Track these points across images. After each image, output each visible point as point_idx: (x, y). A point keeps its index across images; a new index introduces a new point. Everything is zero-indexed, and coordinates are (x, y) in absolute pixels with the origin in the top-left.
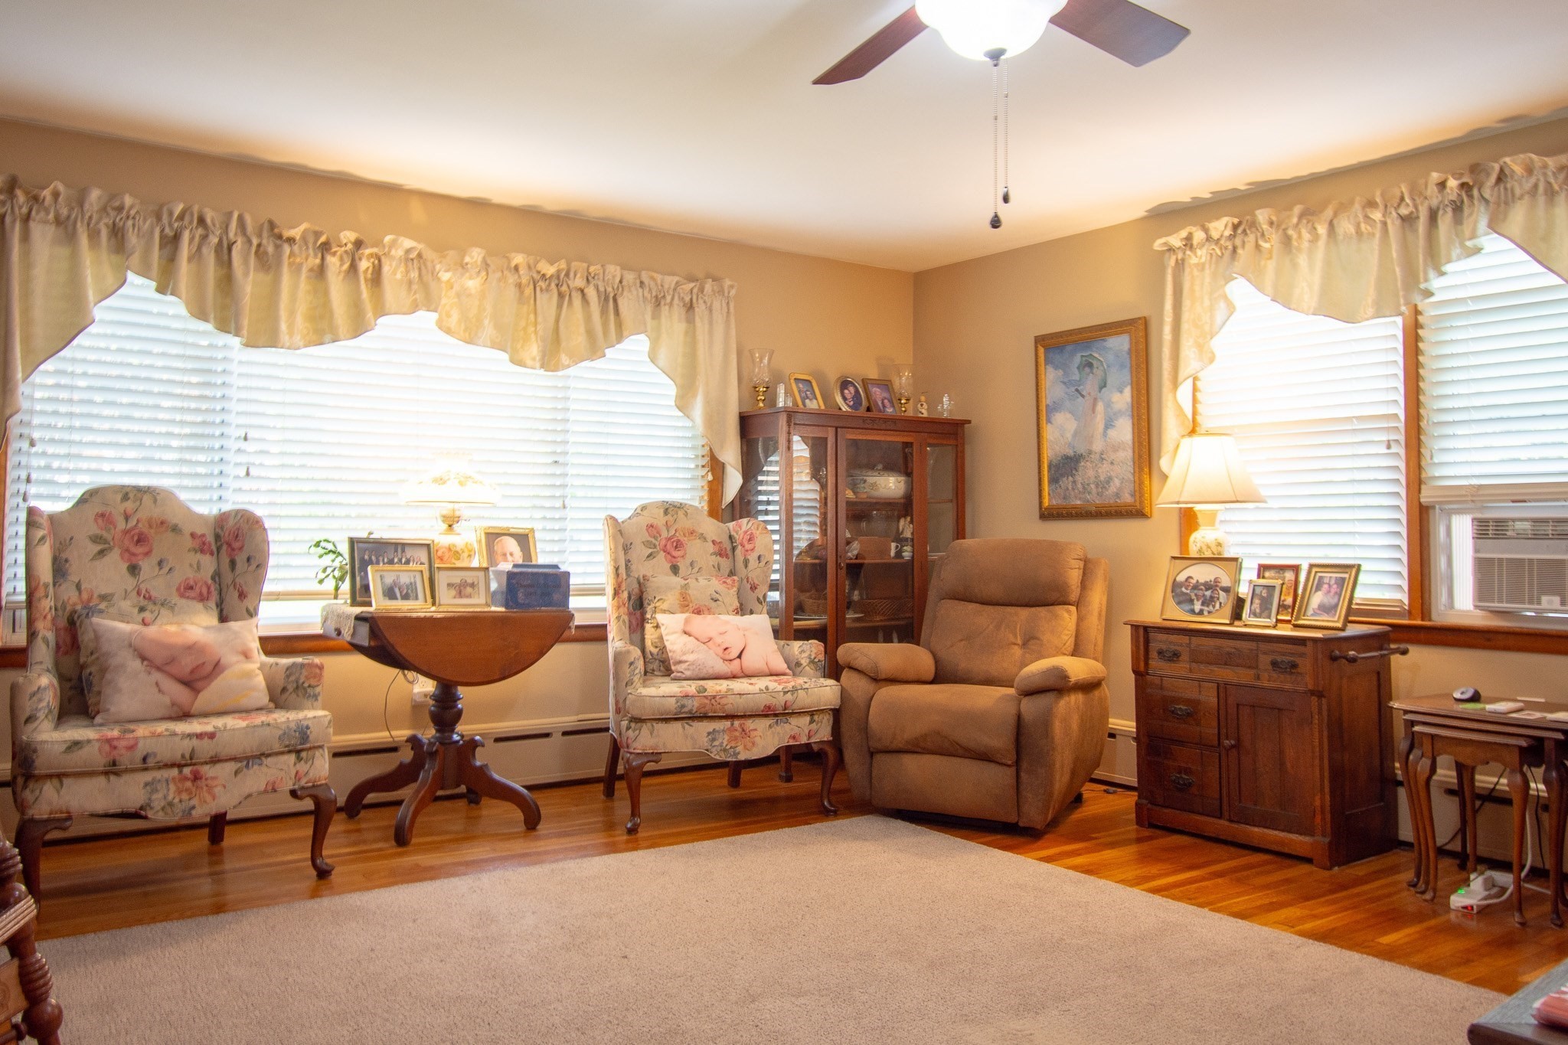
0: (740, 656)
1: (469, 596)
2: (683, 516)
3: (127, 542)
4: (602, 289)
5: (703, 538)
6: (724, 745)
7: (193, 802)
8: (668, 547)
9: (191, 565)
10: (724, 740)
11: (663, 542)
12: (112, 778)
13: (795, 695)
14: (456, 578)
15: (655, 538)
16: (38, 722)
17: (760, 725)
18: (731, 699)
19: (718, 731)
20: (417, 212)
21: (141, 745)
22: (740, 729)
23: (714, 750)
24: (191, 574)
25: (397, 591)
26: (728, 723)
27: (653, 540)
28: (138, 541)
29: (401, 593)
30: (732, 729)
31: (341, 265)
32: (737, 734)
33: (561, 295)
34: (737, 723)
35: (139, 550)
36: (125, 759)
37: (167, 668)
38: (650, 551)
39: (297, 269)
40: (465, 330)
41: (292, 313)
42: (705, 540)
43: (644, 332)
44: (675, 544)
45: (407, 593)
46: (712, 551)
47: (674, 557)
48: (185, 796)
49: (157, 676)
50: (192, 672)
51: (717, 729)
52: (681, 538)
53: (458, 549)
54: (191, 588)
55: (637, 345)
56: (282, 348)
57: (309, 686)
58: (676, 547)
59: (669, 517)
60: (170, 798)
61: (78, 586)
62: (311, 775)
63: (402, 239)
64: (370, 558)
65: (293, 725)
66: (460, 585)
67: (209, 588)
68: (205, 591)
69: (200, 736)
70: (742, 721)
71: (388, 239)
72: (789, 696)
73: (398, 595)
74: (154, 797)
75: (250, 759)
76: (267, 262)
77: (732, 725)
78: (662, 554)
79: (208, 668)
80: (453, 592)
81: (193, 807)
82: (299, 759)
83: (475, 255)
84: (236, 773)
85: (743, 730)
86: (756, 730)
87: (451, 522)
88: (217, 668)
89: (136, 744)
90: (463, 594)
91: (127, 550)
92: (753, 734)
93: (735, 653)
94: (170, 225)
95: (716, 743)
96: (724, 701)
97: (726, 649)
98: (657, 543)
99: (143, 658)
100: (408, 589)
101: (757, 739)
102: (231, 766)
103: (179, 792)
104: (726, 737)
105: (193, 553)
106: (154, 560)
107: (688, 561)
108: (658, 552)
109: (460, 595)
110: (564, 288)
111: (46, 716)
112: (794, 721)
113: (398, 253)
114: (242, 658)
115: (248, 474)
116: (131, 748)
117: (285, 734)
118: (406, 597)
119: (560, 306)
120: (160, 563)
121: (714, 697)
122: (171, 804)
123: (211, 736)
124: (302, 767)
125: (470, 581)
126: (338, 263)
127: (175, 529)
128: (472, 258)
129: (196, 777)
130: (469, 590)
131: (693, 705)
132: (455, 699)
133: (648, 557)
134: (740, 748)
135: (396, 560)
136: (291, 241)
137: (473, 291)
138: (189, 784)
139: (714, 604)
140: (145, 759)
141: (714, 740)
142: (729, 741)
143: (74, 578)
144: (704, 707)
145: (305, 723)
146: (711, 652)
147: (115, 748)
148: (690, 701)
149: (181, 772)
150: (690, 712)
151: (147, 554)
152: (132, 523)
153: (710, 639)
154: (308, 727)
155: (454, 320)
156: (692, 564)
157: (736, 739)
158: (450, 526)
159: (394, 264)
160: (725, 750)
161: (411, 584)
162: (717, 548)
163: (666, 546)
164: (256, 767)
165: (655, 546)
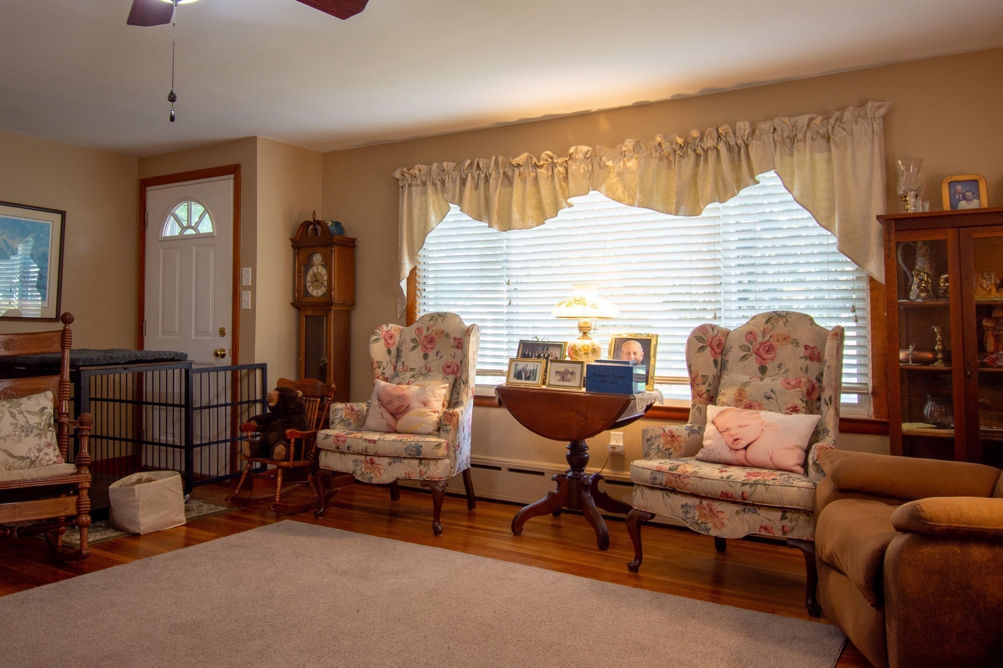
0: (746, 448)
1: (569, 380)
2: (782, 324)
3: (425, 342)
4: (732, 143)
5: (796, 343)
6: (696, 518)
7: (372, 475)
8: (761, 350)
9: (451, 355)
10: (695, 514)
11: (757, 347)
12: (342, 455)
13: (754, 488)
14: (561, 367)
15: (751, 343)
16: (335, 424)
17: (728, 510)
18: (692, 480)
19: (689, 506)
20: (604, 124)
21: (347, 441)
22: (708, 509)
23: (688, 521)
24: (450, 360)
25: (523, 374)
26: (697, 501)
27: (749, 344)
28: (430, 342)
29: (525, 375)
30: (700, 506)
31: (548, 173)
32: (706, 512)
33: (698, 156)
34: (705, 503)
35: (429, 346)
36: (343, 447)
37: (386, 406)
38: (745, 353)
39: (524, 181)
40: (629, 198)
41: (523, 208)
42: (797, 344)
43: (774, 168)
44: (767, 348)
45: (530, 376)
46: (802, 354)
47: (764, 359)
48: (368, 471)
49: (383, 409)
50: (396, 410)
51: (689, 504)
52: (774, 343)
53: (577, 349)
54: (449, 367)
55: (769, 180)
56: (514, 229)
57: (445, 425)
58: (768, 351)
59: (769, 325)
60: (363, 470)
61: (403, 363)
62: (428, 474)
63: (580, 147)
64: (528, 353)
65: (413, 444)
66: (564, 373)
67: (458, 368)
68: (455, 369)
69: (370, 441)
70: (710, 502)
71: (572, 150)
72: (747, 489)
73: (523, 377)
74: (357, 468)
75: (396, 458)
76: (509, 180)
77: (701, 503)
78: (754, 356)
79: (404, 408)
80: (559, 377)
81: (372, 478)
82: (421, 464)
83: (629, 144)
84: (390, 464)
85: (711, 510)
86: (722, 512)
87: (584, 331)
88: (408, 408)
89: (346, 440)
90: (565, 378)
91: (425, 346)
92: (720, 516)
93: (743, 444)
94: (464, 173)
95: (689, 516)
96: (686, 481)
97: (735, 440)
98: (751, 347)
99: (380, 400)
100: (531, 373)
101: (726, 522)
102: (387, 460)
103: (366, 468)
104: (697, 514)
105: (453, 348)
106: (434, 352)
107: (777, 362)
108: (751, 355)
109: (563, 379)
110: (699, 151)
111: (339, 423)
112: (763, 513)
113: (580, 156)
114: (422, 405)
115: (510, 304)
116: (344, 442)
117: (408, 448)
118: (527, 378)
119: (697, 165)
120: (437, 354)
121: (679, 476)
122: (363, 473)
123: (374, 442)
124: (422, 468)
125: (570, 370)
126: (546, 172)
127: (447, 335)
128: (627, 146)
129: (372, 463)
130: (569, 376)
131: (662, 479)
132: (583, 449)
133: (742, 358)
134: (710, 525)
135: (542, 355)
136: (519, 166)
137: (634, 169)
138: (369, 465)
139: (765, 401)
140: (348, 448)
141: (687, 512)
142: (700, 517)
143: (402, 360)
144: (671, 483)
145: (420, 444)
146: (723, 440)
147: (338, 440)
148: (660, 476)
149: (366, 458)
150: (661, 484)
151: (432, 348)
152: (430, 332)
153: (728, 429)
154: (421, 446)
155: (620, 191)
156: (779, 366)
157: (705, 516)
158: (585, 333)
159: (578, 164)
160: (697, 524)
161: (534, 370)
162: (808, 352)
163: (758, 349)
164: (398, 463)
165: (749, 349)
